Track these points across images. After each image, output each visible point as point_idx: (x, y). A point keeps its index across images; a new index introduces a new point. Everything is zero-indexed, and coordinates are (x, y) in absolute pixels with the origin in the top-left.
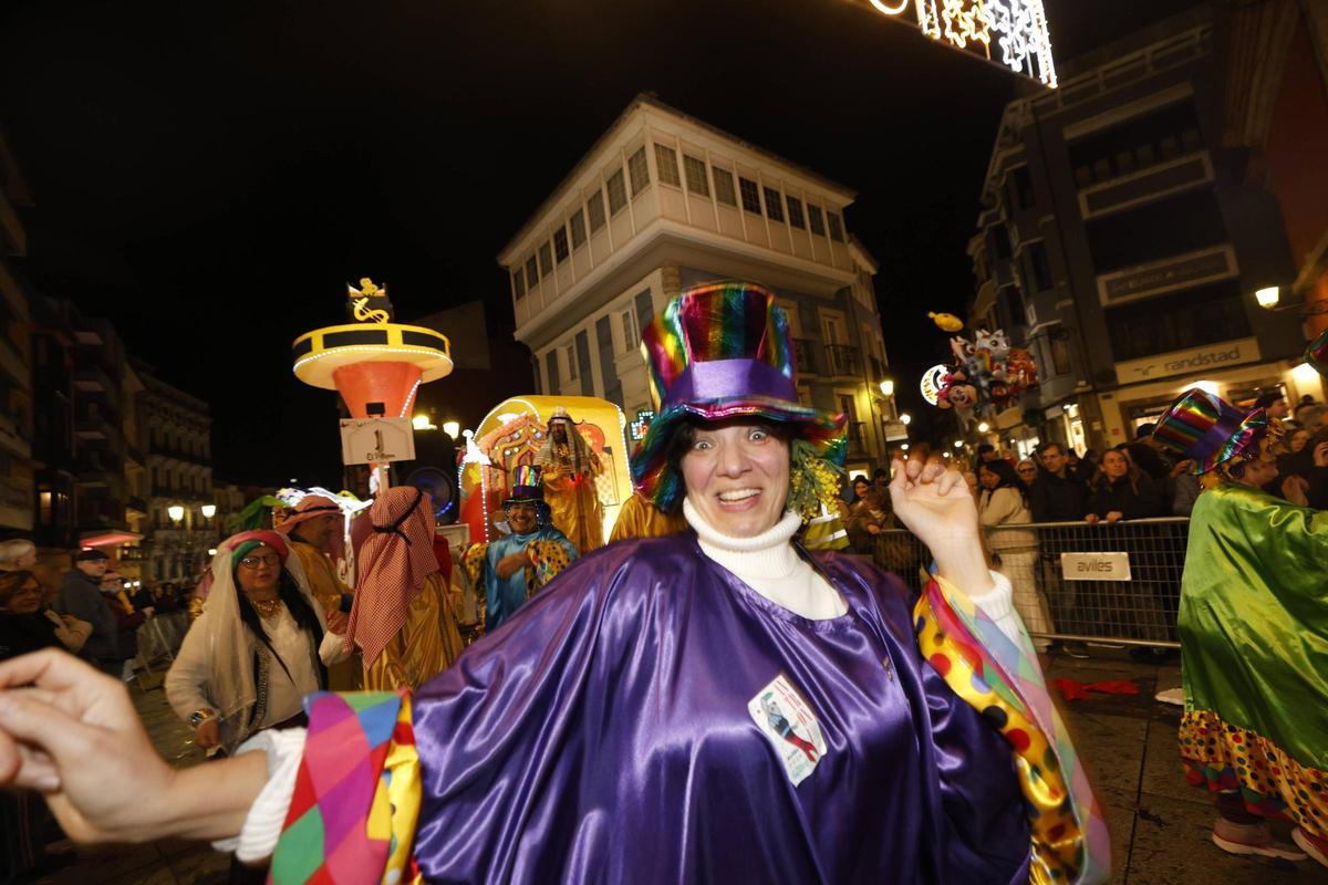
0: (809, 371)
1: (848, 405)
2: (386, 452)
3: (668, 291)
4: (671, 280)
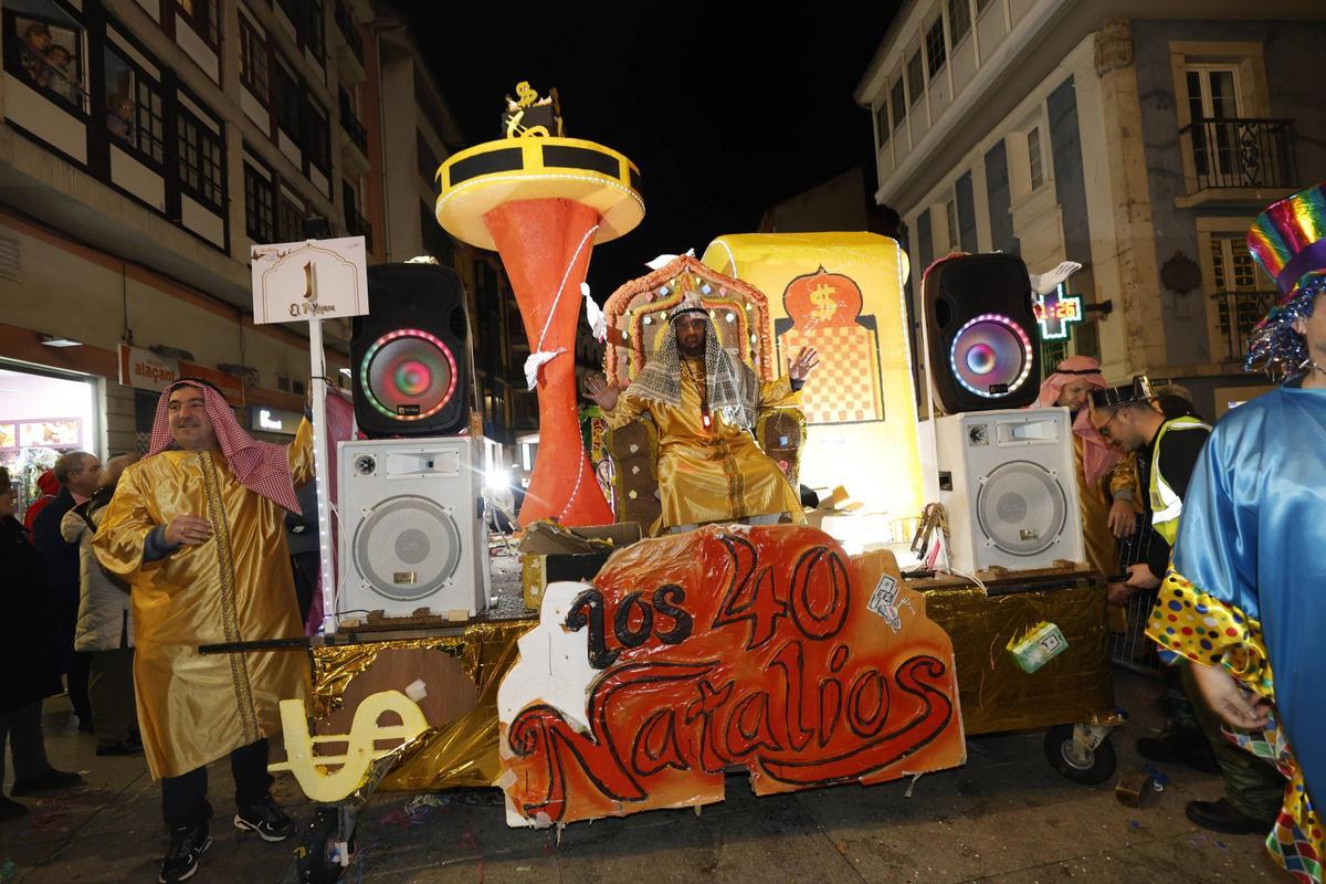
2: (321, 302)
3: (1105, 71)
4: (1112, 48)
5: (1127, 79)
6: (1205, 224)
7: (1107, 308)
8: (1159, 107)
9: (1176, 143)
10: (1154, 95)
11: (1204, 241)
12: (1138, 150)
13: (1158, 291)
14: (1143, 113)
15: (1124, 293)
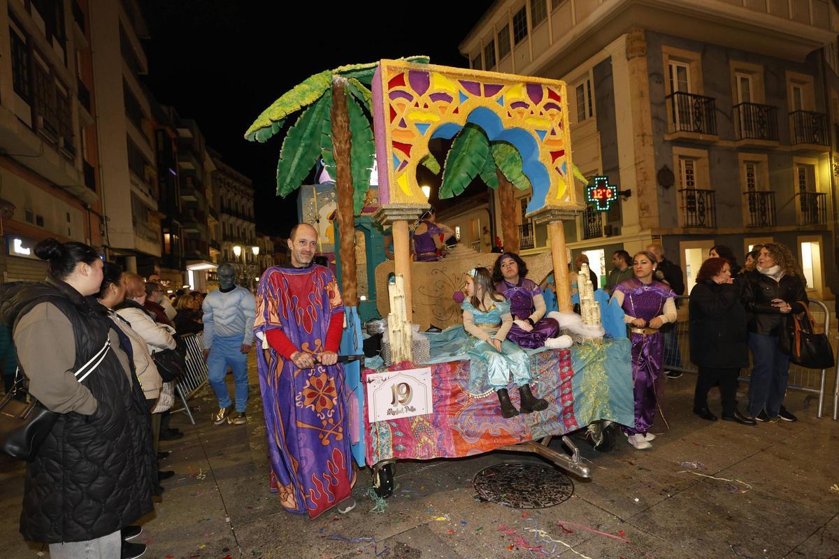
0: (770, 139)
1: (808, 175)
3: (632, 57)
4: (637, 44)
5: (642, 64)
6: (678, 150)
7: (628, 193)
8: (657, 82)
9: (664, 103)
10: (656, 75)
11: (676, 159)
12: (647, 106)
13: (655, 186)
14: (650, 84)
15: (638, 186)
